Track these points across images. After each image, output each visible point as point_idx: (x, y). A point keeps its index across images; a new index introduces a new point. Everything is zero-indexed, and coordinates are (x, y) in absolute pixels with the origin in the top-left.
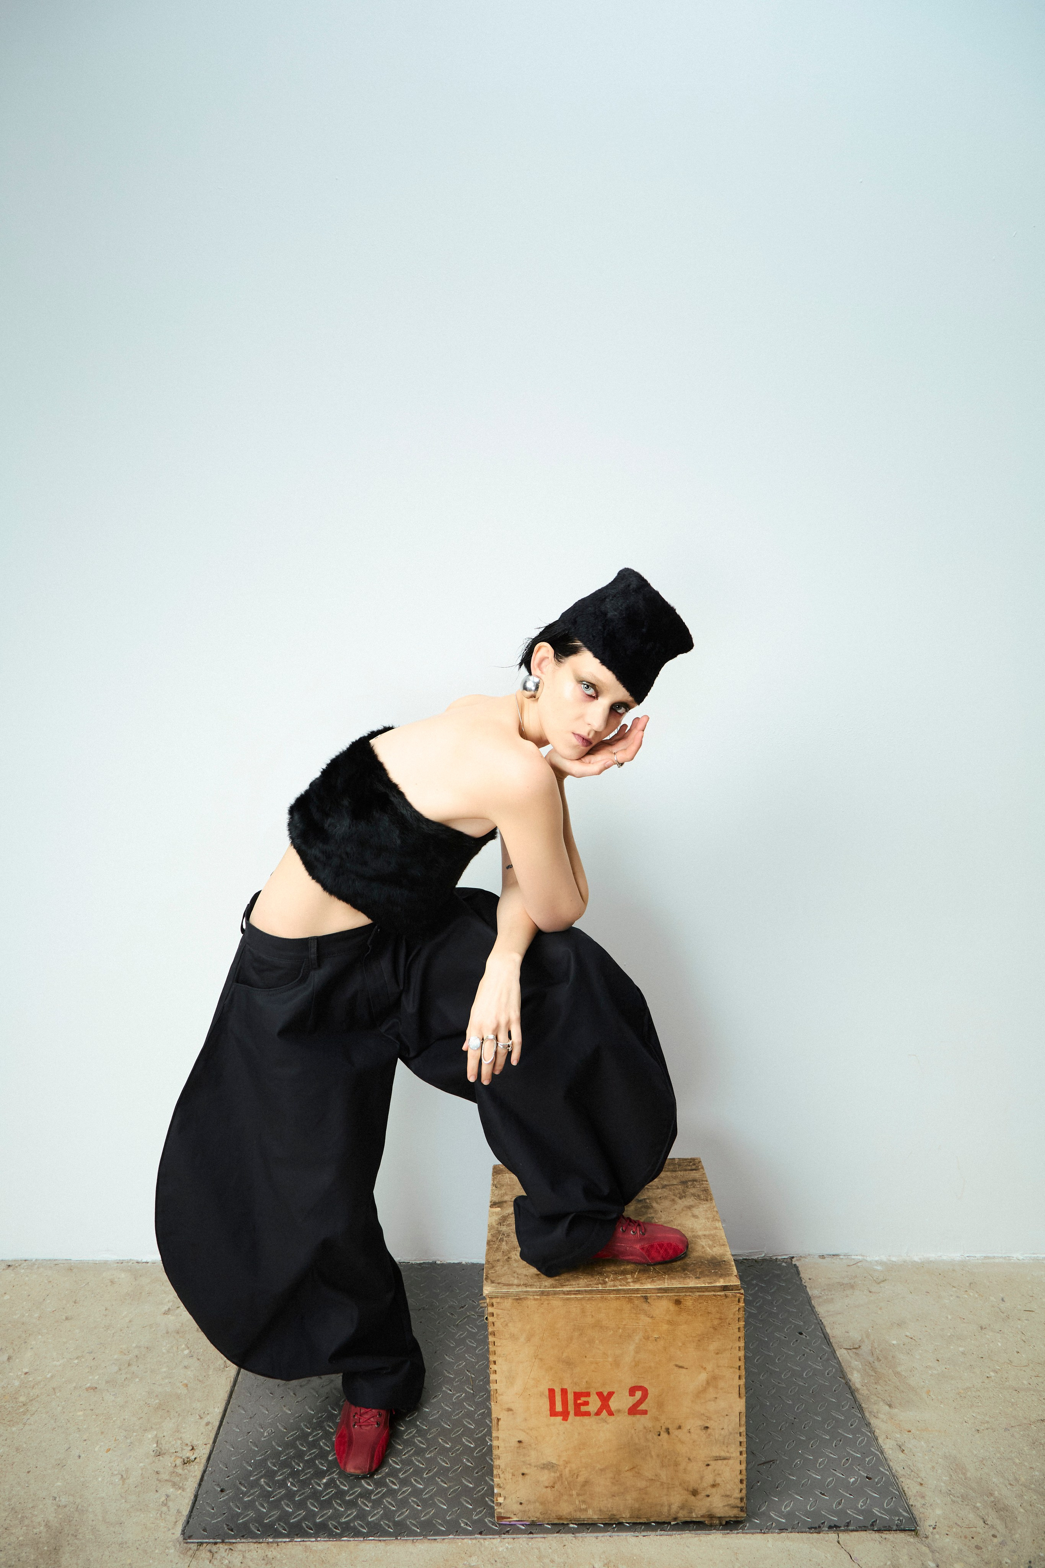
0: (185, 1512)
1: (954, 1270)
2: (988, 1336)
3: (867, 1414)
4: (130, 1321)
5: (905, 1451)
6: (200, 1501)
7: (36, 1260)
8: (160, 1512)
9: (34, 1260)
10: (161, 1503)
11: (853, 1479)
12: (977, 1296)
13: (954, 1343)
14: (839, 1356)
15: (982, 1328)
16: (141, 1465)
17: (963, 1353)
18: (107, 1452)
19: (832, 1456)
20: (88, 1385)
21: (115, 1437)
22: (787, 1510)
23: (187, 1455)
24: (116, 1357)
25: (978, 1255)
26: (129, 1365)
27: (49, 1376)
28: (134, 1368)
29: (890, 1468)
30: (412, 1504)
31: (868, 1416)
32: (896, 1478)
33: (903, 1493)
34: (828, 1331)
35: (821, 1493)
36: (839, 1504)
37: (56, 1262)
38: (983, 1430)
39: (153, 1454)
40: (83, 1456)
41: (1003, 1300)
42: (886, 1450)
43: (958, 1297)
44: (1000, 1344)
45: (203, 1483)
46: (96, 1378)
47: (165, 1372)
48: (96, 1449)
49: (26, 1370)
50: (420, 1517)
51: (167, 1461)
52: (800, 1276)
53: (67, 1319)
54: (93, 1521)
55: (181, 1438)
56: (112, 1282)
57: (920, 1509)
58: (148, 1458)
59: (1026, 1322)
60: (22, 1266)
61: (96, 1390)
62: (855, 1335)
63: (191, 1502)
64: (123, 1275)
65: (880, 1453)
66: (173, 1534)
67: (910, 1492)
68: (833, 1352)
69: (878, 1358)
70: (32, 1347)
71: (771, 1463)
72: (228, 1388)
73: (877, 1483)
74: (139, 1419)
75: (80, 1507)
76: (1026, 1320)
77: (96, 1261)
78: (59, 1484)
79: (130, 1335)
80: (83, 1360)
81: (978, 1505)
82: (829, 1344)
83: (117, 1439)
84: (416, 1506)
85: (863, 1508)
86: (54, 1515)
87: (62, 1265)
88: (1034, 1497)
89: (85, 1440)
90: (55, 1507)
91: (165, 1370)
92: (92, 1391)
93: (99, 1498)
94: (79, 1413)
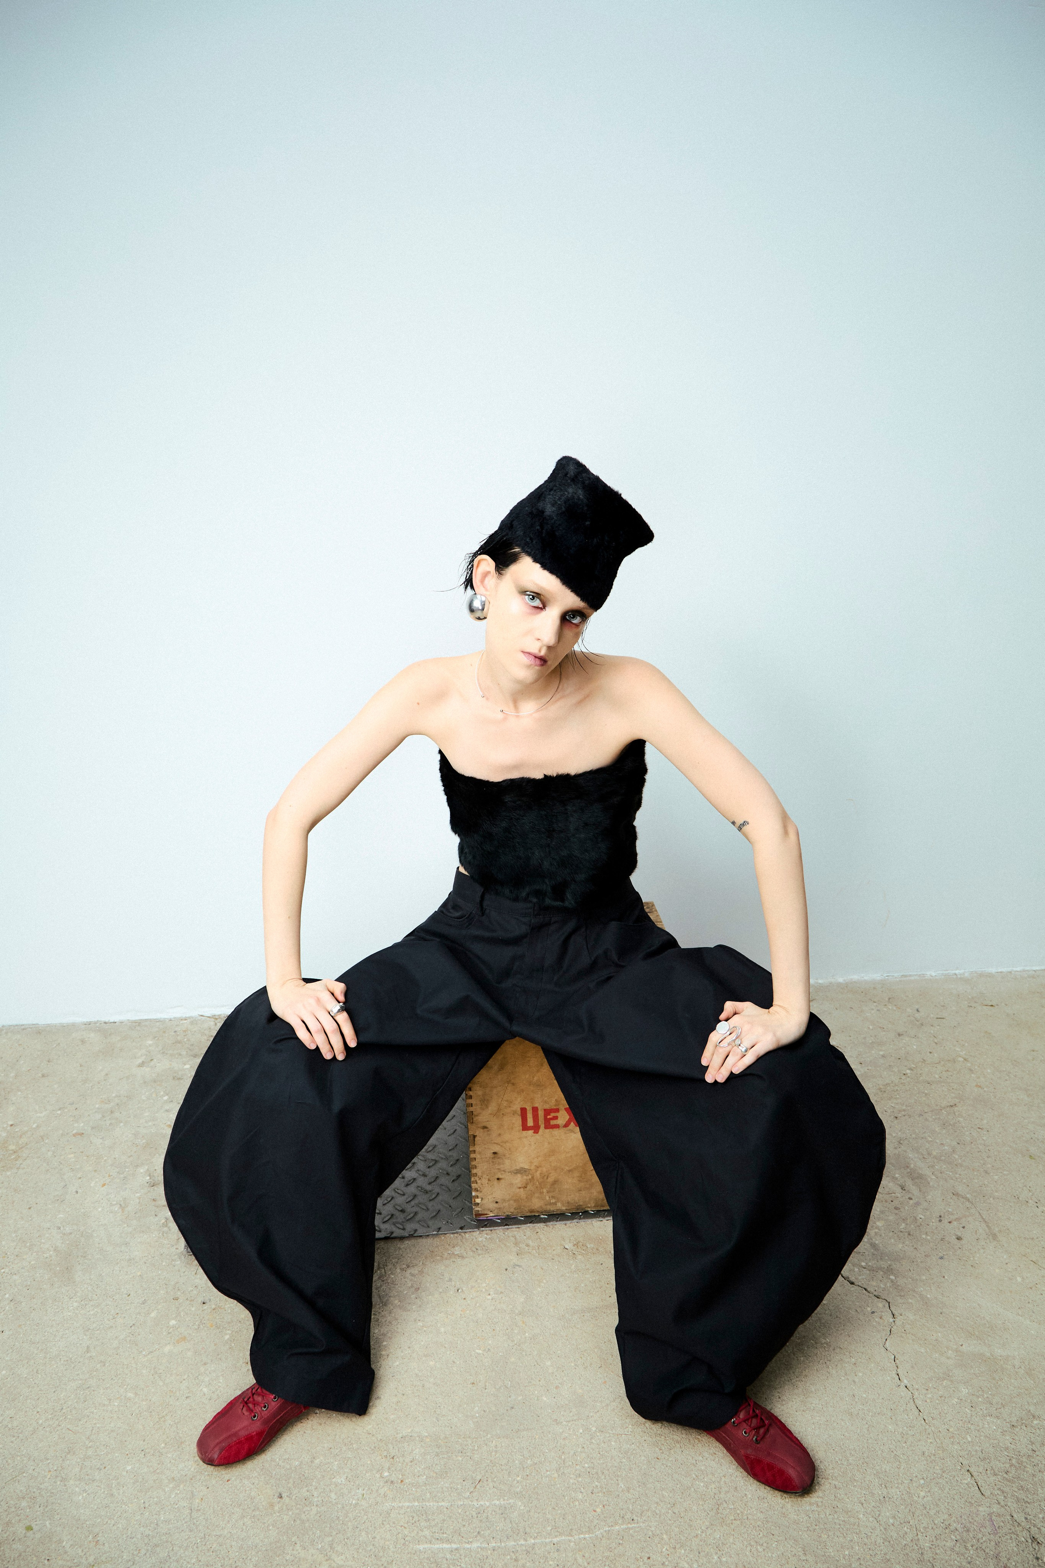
1: (874, 988)
2: (904, 1041)
4: (107, 1075)
8: (161, 1232)
10: (161, 1225)
12: (895, 1008)
15: (899, 1035)
16: (138, 1195)
17: (883, 1056)
18: (102, 1187)
20: (75, 1132)
21: (108, 1174)
24: (97, 1106)
25: (896, 975)
26: (111, 1112)
27: (35, 1126)
28: (117, 1114)
37: (23, 1027)
38: (901, 1117)
39: (148, 1185)
40: (80, 1191)
41: (918, 1011)
43: (878, 1010)
44: (915, 1047)
46: (82, 1125)
47: (147, 1116)
48: (92, 1185)
49: (11, 1123)
53: (43, 1076)
54: (99, 1244)
56: (82, 1041)
58: (143, 1189)
59: (938, 1027)
61: (83, 1135)
64: (92, 1035)
66: (177, 1249)
70: (13, 1102)
74: (129, 1157)
75: (84, 1233)
76: (938, 1026)
77: (64, 1024)
78: (61, 1216)
79: (109, 1086)
80: (66, 1110)
81: (897, 1175)
83: (110, 1175)
86: (61, 1241)
87: (30, 1029)
88: (944, 1166)
89: (80, 1178)
90: (61, 1235)
91: (147, 1114)
92: (79, 1136)
93: (102, 1225)
94: (70, 1156)
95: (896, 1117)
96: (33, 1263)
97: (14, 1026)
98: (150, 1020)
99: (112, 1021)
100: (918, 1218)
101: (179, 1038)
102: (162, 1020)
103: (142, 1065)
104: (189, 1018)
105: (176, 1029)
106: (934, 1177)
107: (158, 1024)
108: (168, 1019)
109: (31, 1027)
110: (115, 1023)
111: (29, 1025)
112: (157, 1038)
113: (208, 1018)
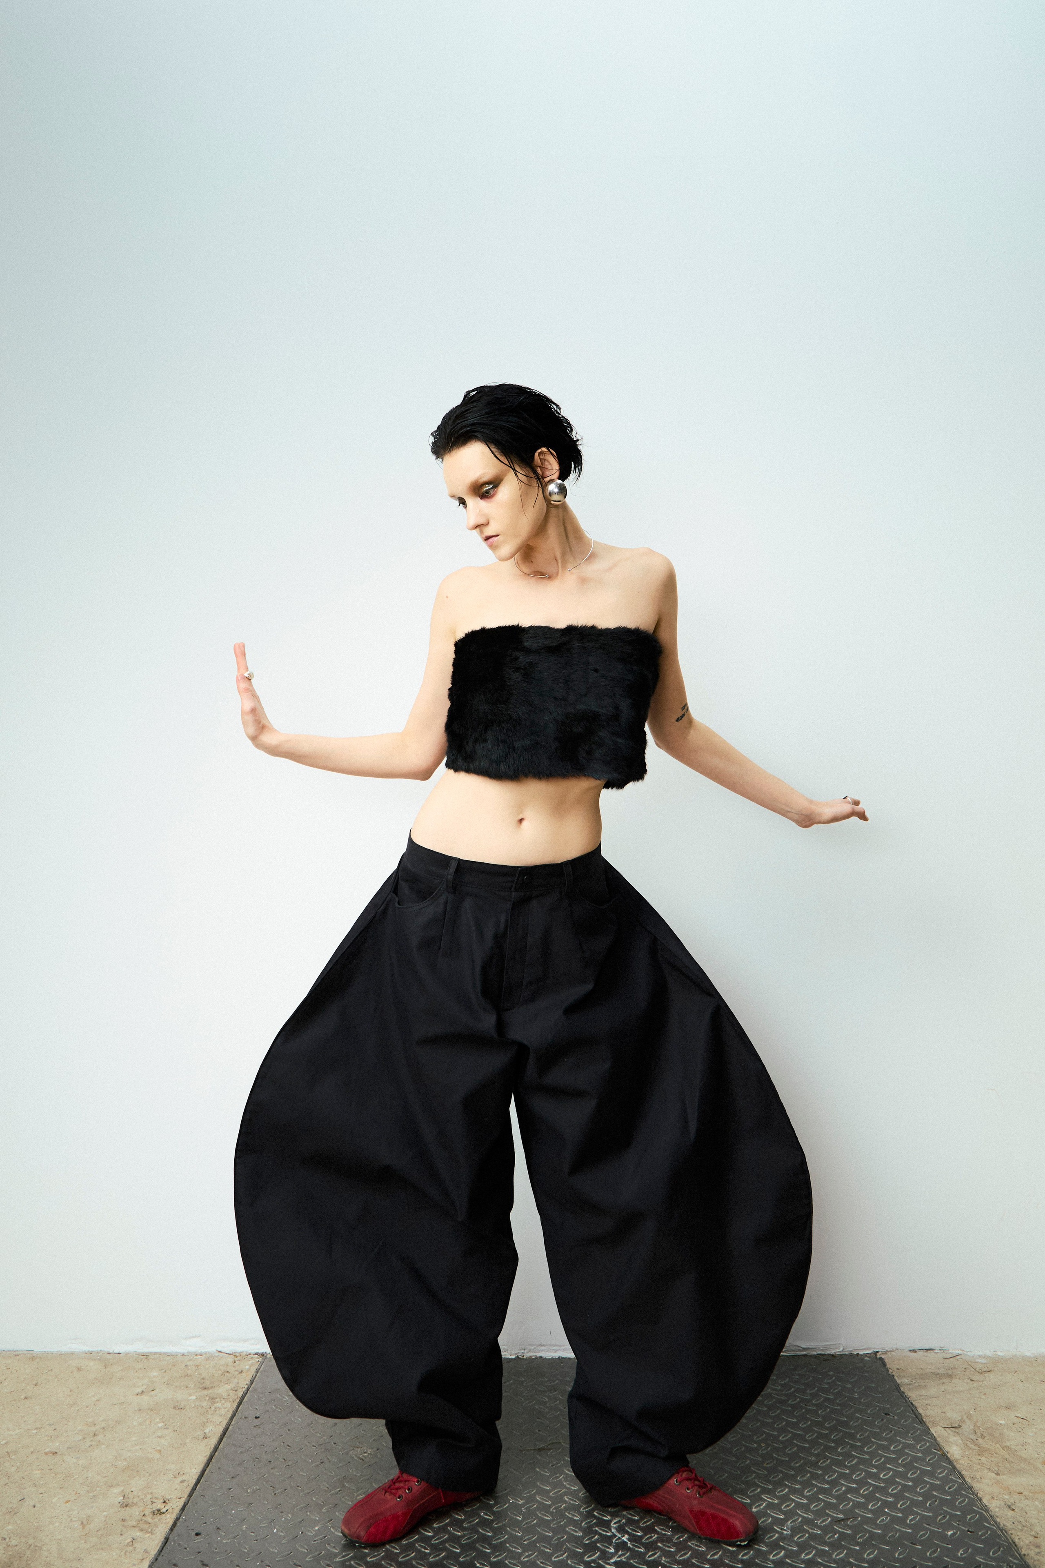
0: (153, 1552)
3: (968, 1480)
4: (98, 1400)
5: (1016, 1510)
6: (171, 1543)
8: (124, 1551)
10: (126, 1544)
11: (952, 1532)
14: (933, 1432)
16: (105, 1513)
18: (66, 1503)
19: (926, 1513)
20: (48, 1450)
21: (75, 1491)
22: (870, 1557)
23: (158, 1508)
24: (79, 1428)
26: (95, 1435)
28: (100, 1437)
29: (997, 1524)
30: (419, 1548)
31: (970, 1481)
32: (1004, 1532)
33: (1014, 1545)
34: (921, 1411)
35: (912, 1543)
36: (935, 1551)
37: (17, 1353)
40: (38, 1505)
42: (991, 1509)
46: (57, 1444)
47: (135, 1440)
48: (54, 1501)
50: (428, 1559)
51: (136, 1512)
52: (886, 1367)
53: (25, 1398)
54: (47, 1557)
55: (151, 1492)
56: (79, 1369)
57: (1035, 1556)
58: (112, 1508)
61: (55, 1456)
62: (954, 1416)
63: (161, 1543)
64: (92, 1363)
65: (984, 1511)
67: (1022, 1543)
68: (927, 1431)
69: (982, 1435)
71: (851, 1519)
72: (208, 1454)
73: (982, 1535)
74: (104, 1478)
75: (32, 1546)
77: (62, 1352)
78: (10, 1527)
79: (97, 1411)
80: (43, 1430)
82: (922, 1422)
83: (78, 1492)
84: (423, 1550)
85: (964, 1556)
87: (23, 1356)
89: (42, 1493)
92: (51, 1455)
93: (55, 1539)
94: (36, 1472)
97: (6, 1352)
98: (160, 1354)
99: (117, 1352)
101: (189, 1372)
102: (173, 1354)
103: (142, 1393)
104: (206, 1353)
105: (188, 1363)
107: (169, 1358)
108: (181, 1353)
109: (25, 1353)
110: (121, 1354)
111: (22, 1351)
112: (164, 1371)
113: (228, 1355)
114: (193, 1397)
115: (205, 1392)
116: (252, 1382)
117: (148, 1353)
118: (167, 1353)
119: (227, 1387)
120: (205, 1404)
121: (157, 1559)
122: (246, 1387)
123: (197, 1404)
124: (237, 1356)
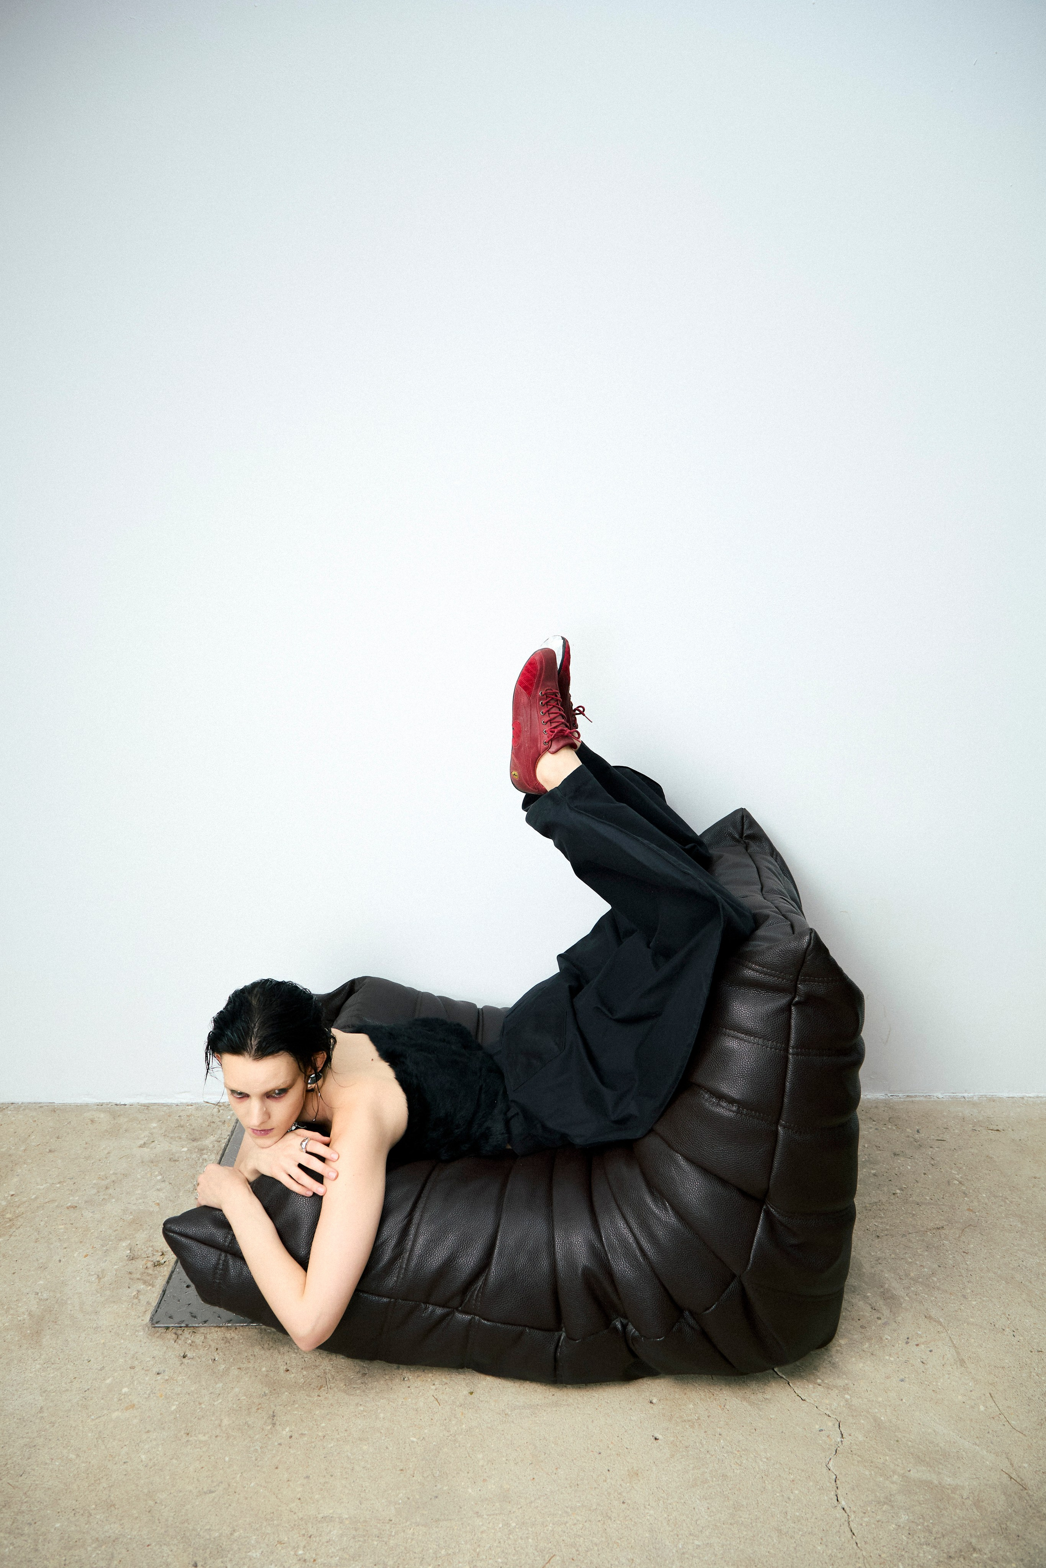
0: (154, 1304)
1: (875, 1108)
2: (899, 1161)
4: (109, 1153)
6: (168, 1295)
7: (22, 1103)
8: (131, 1304)
9: (20, 1103)
10: (132, 1296)
12: (894, 1128)
13: (867, 1167)
15: (894, 1155)
16: (116, 1267)
17: (875, 1175)
18: (85, 1257)
20: (69, 1204)
21: (92, 1246)
23: (157, 1260)
24: (94, 1182)
25: (900, 1095)
26: (106, 1188)
27: (33, 1197)
28: (111, 1191)
37: (40, 1105)
38: (882, 1235)
39: (126, 1258)
40: (63, 1260)
41: (918, 1131)
43: (876, 1130)
44: (909, 1167)
45: (171, 1281)
46: (77, 1198)
47: (139, 1194)
48: (75, 1255)
49: (12, 1193)
51: (140, 1264)
53: (50, 1151)
54: (71, 1311)
55: (152, 1246)
56: (92, 1121)
58: (122, 1262)
59: (937, 1149)
60: (9, 1108)
61: (76, 1209)
63: (159, 1296)
64: (102, 1115)
66: (142, 1320)
70: (18, 1174)
74: (115, 1231)
75: (59, 1300)
76: (937, 1148)
77: (78, 1104)
78: (41, 1282)
79: (108, 1164)
80: (65, 1184)
81: (868, 1293)
83: (94, 1247)
86: (37, 1306)
87: (46, 1107)
88: (921, 1288)
89: (65, 1248)
90: (38, 1300)
91: (139, 1192)
92: (72, 1209)
93: (77, 1293)
94: (60, 1227)
95: (878, 1236)
96: (6, 1324)
97: (32, 1104)
98: (158, 1104)
99: (123, 1103)
100: (884, 1338)
101: (182, 1123)
102: (169, 1105)
103: (144, 1145)
104: (195, 1104)
105: (181, 1114)
106: (907, 1298)
107: (165, 1108)
108: (175, 1104)
109: (48, 1105)
110: (126, 1105)
111: (46, 1103)
112: (161, 1122)
113: (213, 1105)
114: (185, 1149)
115: (195, 1144)
116: (232, 1132)
117: (149, 1104)
118: (163, 1104)
119: (212, 1138)
120: (194, 1156)
121: (157, 1311)
122: (228, 1138)
123: (188, 1156)
124: (220, 1106)
